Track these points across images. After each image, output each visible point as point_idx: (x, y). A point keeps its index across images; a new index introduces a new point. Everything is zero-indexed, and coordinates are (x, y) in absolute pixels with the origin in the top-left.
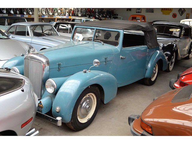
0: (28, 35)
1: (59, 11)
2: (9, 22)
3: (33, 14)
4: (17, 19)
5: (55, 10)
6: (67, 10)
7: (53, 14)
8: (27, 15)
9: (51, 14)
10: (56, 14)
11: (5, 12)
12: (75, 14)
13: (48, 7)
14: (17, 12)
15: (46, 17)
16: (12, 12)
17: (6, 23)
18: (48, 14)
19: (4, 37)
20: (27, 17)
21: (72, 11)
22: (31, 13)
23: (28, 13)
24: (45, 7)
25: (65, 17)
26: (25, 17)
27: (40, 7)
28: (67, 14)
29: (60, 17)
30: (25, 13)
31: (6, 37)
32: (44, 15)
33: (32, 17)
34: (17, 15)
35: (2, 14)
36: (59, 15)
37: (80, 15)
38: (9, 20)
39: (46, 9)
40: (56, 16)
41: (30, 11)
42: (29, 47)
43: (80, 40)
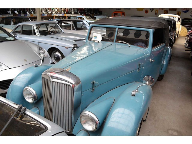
0: (35, 34)
1: (56, 10)
2: (15, 22)
3: (34, 14)
4: (21, 19)
5: (53, 9)
6: (62, 10)
7: (51, 13)
8: (30, 15)
9: (50, 13)
10: (54, 13)
11: (10, 12)
12: (69, 12)
13: (46, 7)
14: (21, 12)
15: (46, 15)
16: (16, 12)
17: (12, 23)
18: (47, 13)
19: (11, 38)
20: (30, 16)
21: (66, 10)
22: (32, 13)
23: (30, 13)
24: (44, 7)
25: (61, 15)
26: (28, 16)
27: (41, 7)
28: (63, 12)
29: (57, 15)
30: (28, 13)
31: (13, 39)
32: (43, 14)
33: (34, 16)
34: (21, 15)
35: (8, 15)
36: (56, 13)
37: (73, 13)
38: (14, 19)
39: (45, 8)
40: (54, 14)
41: (32, 11)
42: (38, 49)
43: (99, 41)
